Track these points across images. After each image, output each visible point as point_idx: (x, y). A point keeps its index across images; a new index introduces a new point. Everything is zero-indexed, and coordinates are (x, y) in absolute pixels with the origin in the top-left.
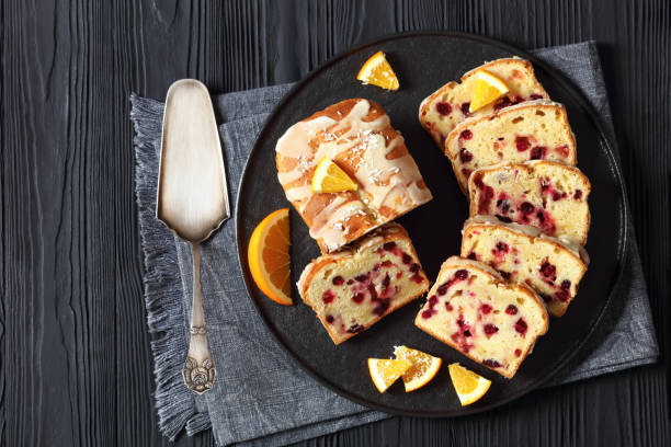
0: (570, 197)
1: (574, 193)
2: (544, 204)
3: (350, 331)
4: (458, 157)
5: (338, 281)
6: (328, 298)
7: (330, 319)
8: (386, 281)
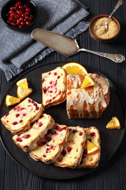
0: (45, 154)
1: (46, 155)
2: (48, 145)
3: (44, 78)
4: (75, 129)
5: (59, 77)
6: (55, 74)
7: (50, 74)
8: (51, 92)
